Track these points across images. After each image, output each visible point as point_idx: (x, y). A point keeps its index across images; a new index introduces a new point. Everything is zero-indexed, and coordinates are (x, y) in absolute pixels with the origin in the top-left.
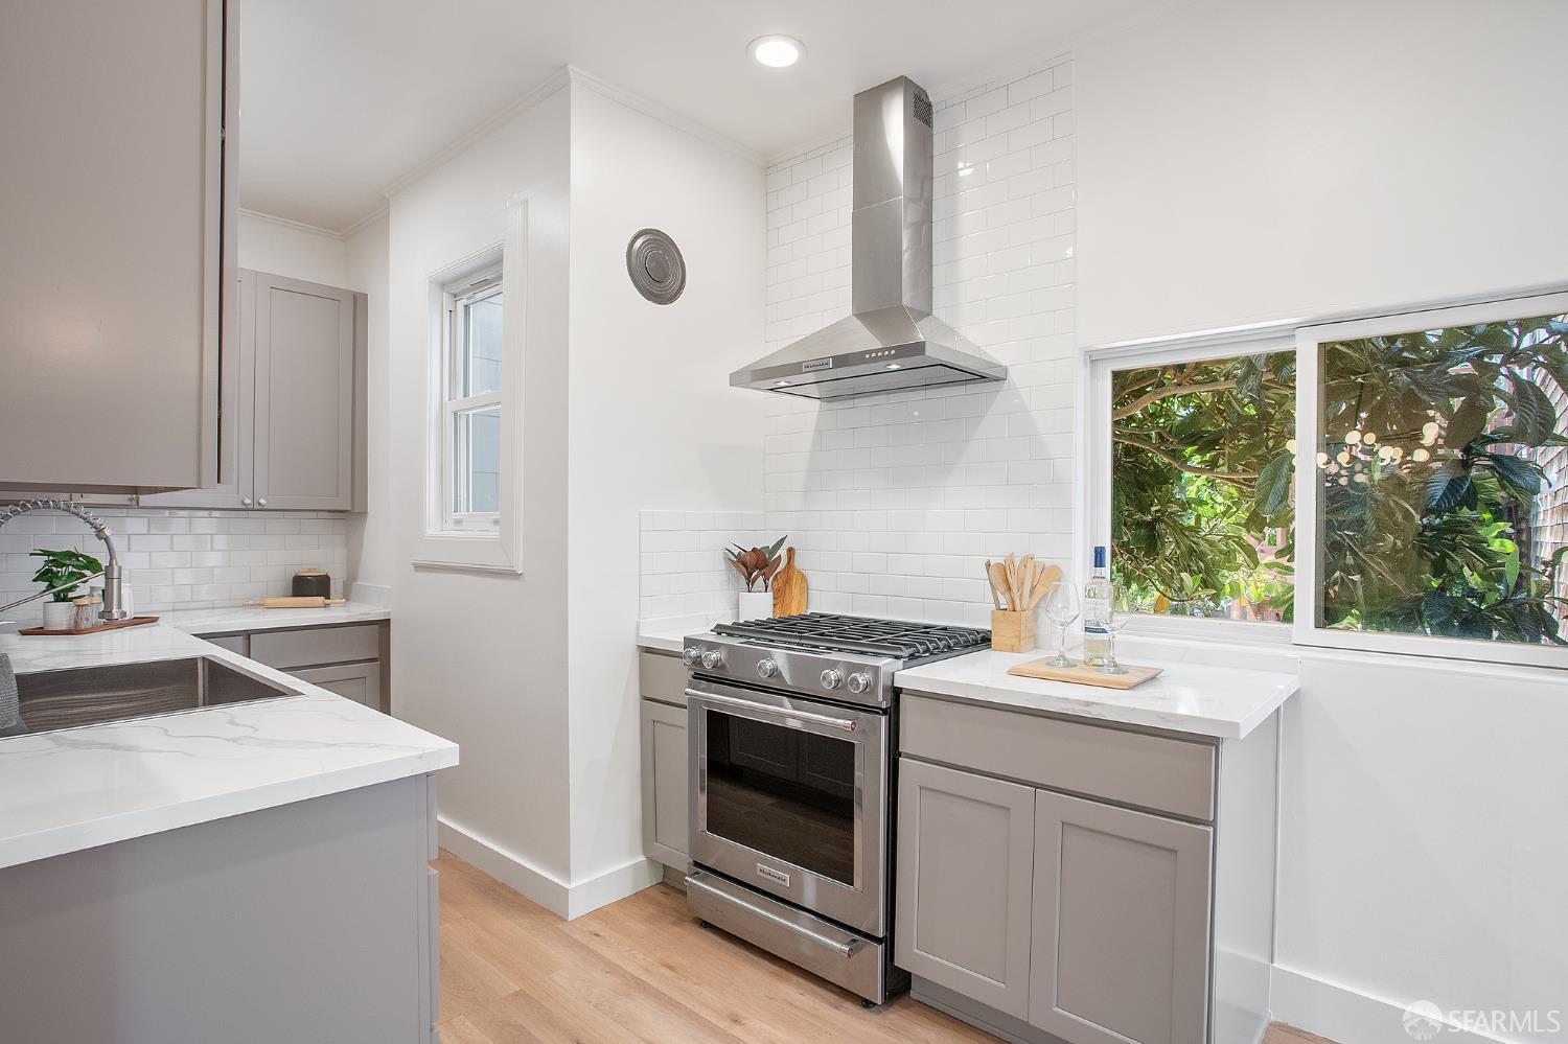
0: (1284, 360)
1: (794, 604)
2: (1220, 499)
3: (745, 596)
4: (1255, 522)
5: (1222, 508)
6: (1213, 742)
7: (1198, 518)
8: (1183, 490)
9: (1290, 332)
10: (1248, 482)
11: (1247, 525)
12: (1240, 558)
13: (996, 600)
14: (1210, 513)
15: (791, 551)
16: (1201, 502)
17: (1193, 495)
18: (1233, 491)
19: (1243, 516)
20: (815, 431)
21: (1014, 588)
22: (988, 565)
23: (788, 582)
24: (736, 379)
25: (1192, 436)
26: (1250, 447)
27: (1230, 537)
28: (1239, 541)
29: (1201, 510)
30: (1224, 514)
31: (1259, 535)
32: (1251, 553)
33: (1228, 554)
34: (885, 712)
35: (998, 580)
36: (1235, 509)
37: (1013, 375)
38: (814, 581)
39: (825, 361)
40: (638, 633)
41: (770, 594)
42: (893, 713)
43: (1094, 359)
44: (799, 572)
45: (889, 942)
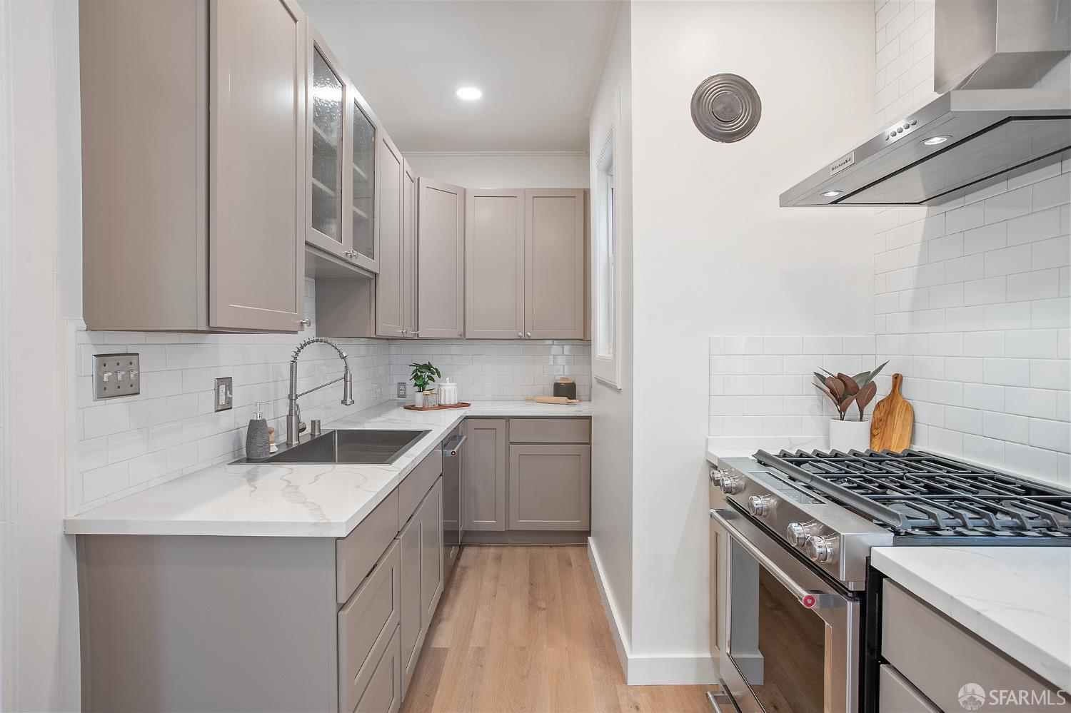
1: (895, 438)
3: (834, 424)
15: (897, 380)
20: (923, 242)
23: (890, 412)
24: (787, 200)
38: (923, 413)
39: (847, 158)
40: (707, 449)
41: (866, 424)
44: (904, 401)
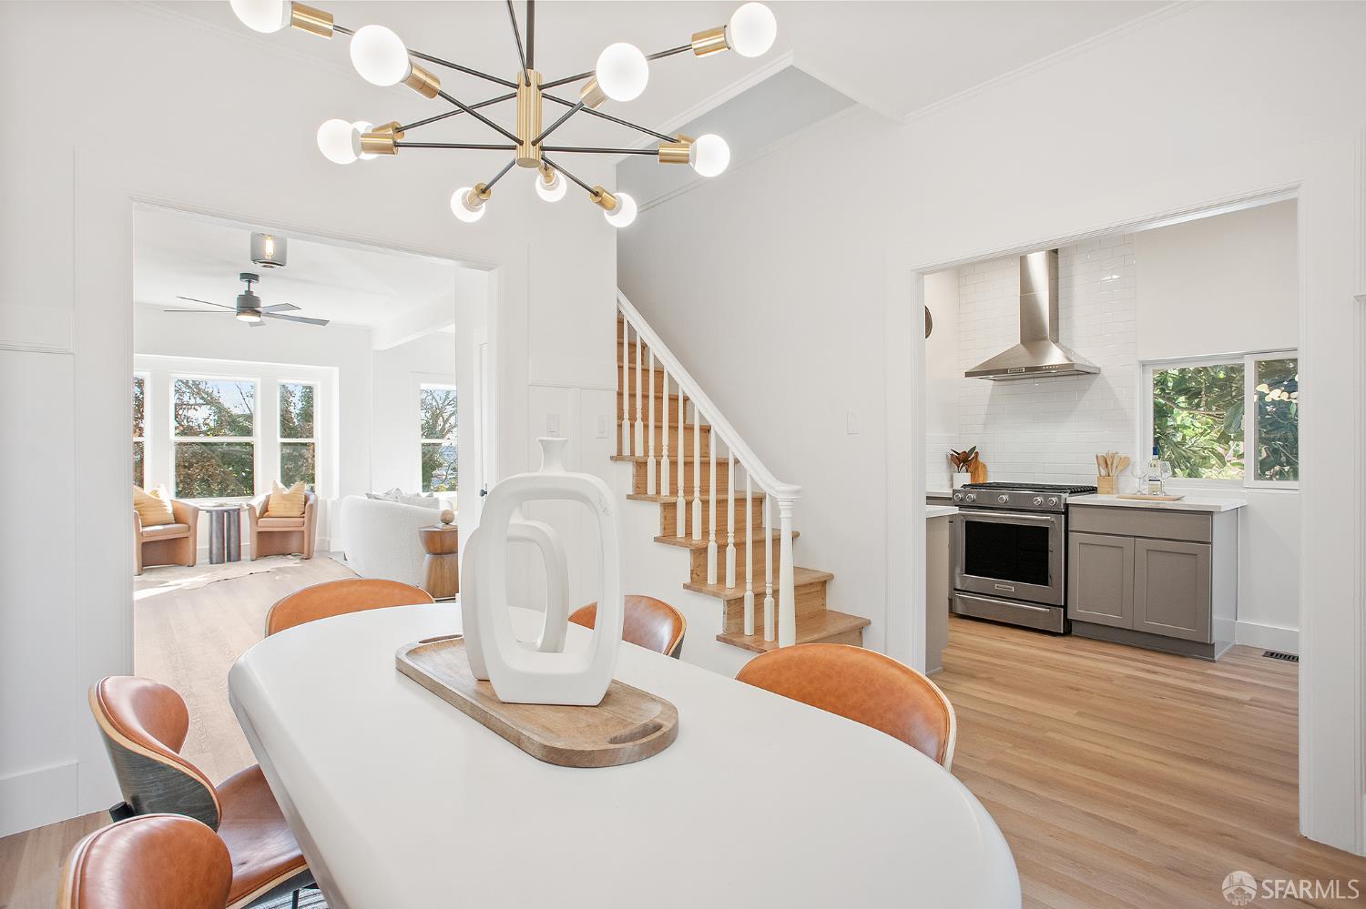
0: (1239, 369)
1: (981, 477)
2: (1197, 424)
3: (956, 475)
4: (1224, 438)
5: (1201, 431)
6: (1211, 513)
7: (1184, 437)
8: (1175, 420)
9: (1241, 356)
10: (1218, 416)
11: (1218, 441)
12: (1213, 461)
13: (1100, 472)
14: (1192, 434)
15: (977, 453)
16: (1185, 427)
17: (1179, 423)
18: (1209, 420)
19: (1215, 435)
20: (991, 395)
21: (1109, 466)
22: (1097, 457)
23: (976, 468)
25: (1184, 390)
26: (1221, 396)
27: (1206, 449)
28: (1213, 451)
29: (1185, 432)
30: (1202, 434)
31: (1226, 447)
32: (1221, 458)
33: (1205, 458)
34: (1063, 513)
35: (1102, 462)
36: (1209, 431)
37: (1104, 371)
39: (1020, 369)
41: (969, 474)
42: (1066, 513)
43: (1144, 365)
44: (981, 463)
45: (1065, 607)
